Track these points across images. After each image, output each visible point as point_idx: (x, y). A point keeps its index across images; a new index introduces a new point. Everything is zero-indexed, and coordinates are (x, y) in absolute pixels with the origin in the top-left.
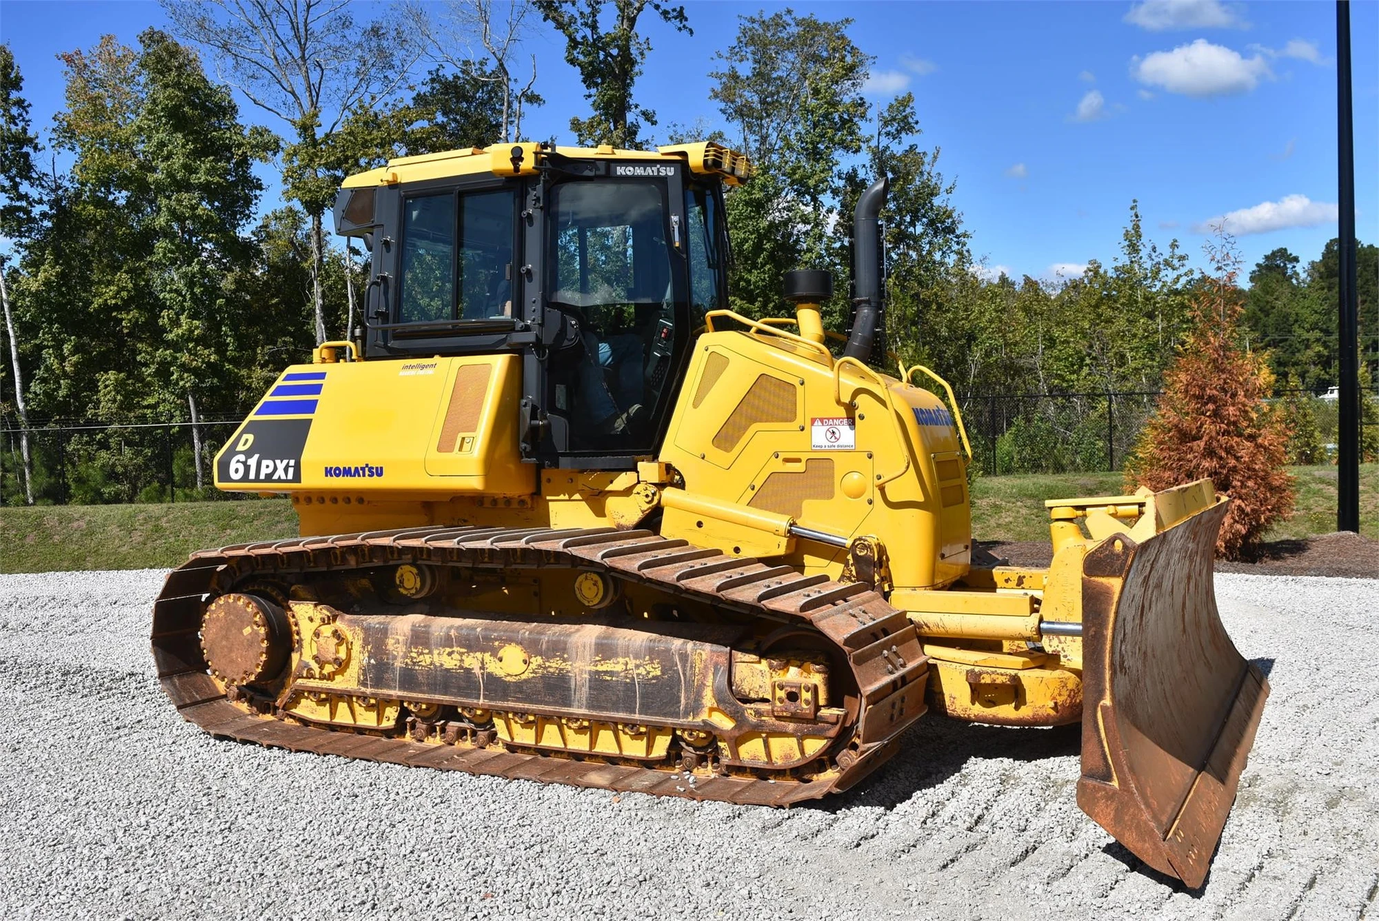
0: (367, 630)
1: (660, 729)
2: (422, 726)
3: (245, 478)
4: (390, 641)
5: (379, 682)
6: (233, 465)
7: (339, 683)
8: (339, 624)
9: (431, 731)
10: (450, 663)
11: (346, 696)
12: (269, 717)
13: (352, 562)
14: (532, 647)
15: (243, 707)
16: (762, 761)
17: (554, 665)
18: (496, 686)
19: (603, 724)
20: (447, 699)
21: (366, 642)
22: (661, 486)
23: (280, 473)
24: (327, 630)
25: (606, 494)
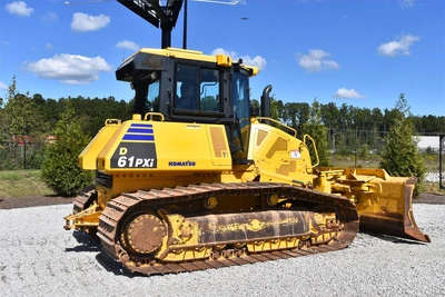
0: (199, 222)
1: (297, 237)
3: (127, 166)
4: (210, 226)
5: (206, 241)
6: (120, 161)
7: (189, 244)
9: (220, 255)
10: (234, 229)
11: (189, 249)
12: (145, 265)
14: (261, 219)
16: (320, 241)
17: (268, 224)
18: (251, 234)
19: (283, 239)
20: (231, 241)
21: (200, 227)
23: (146, 164)
24: (186, 224)
25: (244, 171)
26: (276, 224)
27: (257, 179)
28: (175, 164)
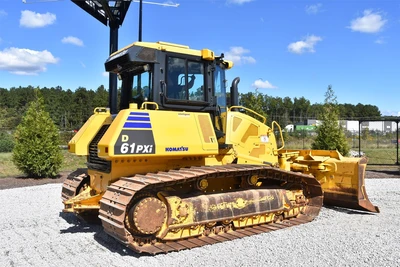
0: (194, 202)
1: (274, 213)
3: (129, 152)
4: (203, 206)
6: (122, 148)
7: (186, 223)
9: (211, 231)
10: (222, 207)
11: (185, 227)
14: (244, 197)
17: (251, 201)
18: (237, 211)
20: (221, 219)
21: (194, 207)
23: (146, 150)
24: (182, 205)
25: (224, 155)
26: (256, 201)
27: (235, 161)
28: (171, 149)
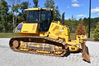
1: (49, 51)
2: (30, 51)
3: (16, 32)
4: (28, 44)
5: (27, 47)
7: (24, 47)
8: (24, 43)
9: (31, 51)
10: (33, 46)
12: (18, 50)
13: (25, 38)
14: (40, 45)
15: (16, 49)
16: (57, 53)
18: (37, 48)
19: (45, 51)
21: (26, 44)
22: (49, 33)
23: (19, 31)
24: (23, 43)
26: (43, 47)
